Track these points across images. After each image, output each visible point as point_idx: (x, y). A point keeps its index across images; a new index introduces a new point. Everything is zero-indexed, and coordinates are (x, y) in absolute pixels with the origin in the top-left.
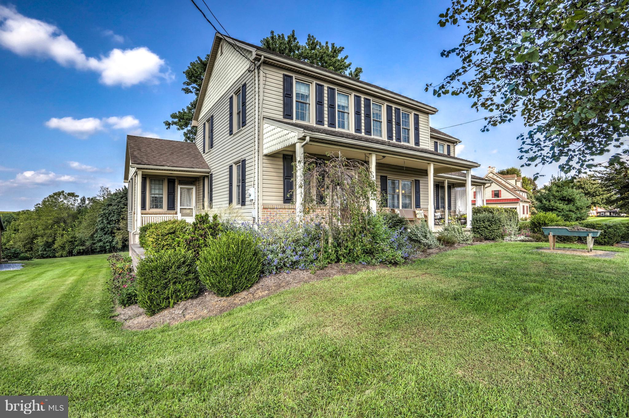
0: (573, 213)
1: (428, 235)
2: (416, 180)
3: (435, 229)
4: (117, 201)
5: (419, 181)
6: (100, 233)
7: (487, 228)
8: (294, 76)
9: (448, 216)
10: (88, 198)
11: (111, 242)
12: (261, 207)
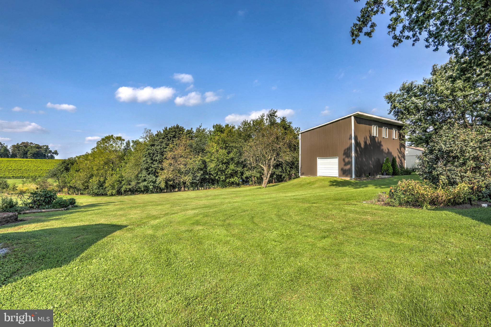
4: (159, 141)
6: (144, 173)
10: (133, 141)
11: (154, 182)
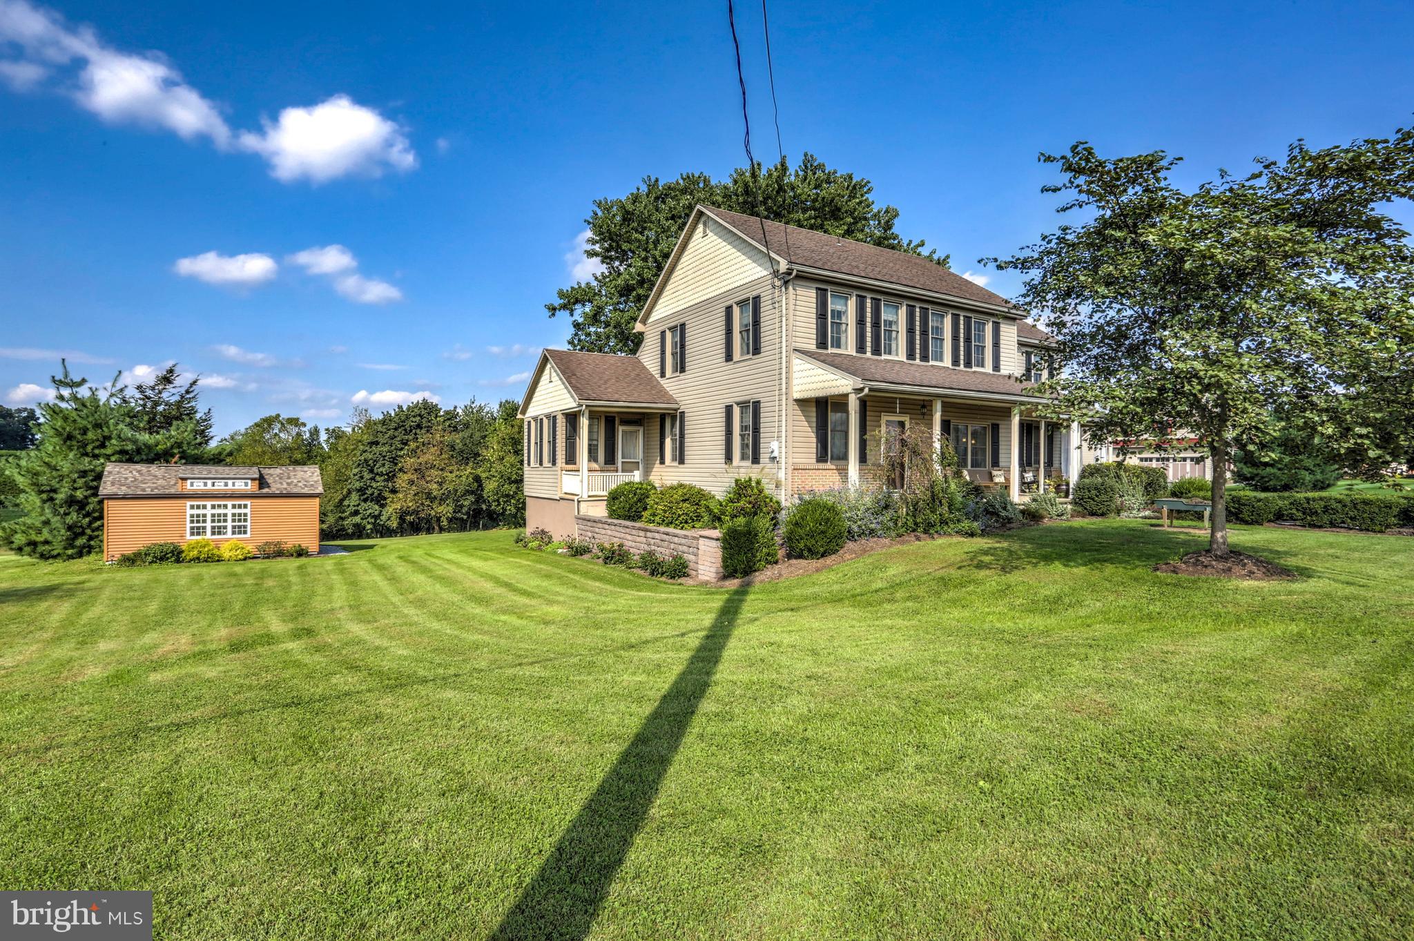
0: (1307, 473)
1: (1009, 507)
2: (993, 425)
3: (1017, 497)
4: (388, 435)
5: (998, 425)
6: (356, 498)
7: (1093, 499)
8: (829, 288)
9: (1045, 478)
10: (327, 430)
11: (377, 517)
12: (791, 467)
